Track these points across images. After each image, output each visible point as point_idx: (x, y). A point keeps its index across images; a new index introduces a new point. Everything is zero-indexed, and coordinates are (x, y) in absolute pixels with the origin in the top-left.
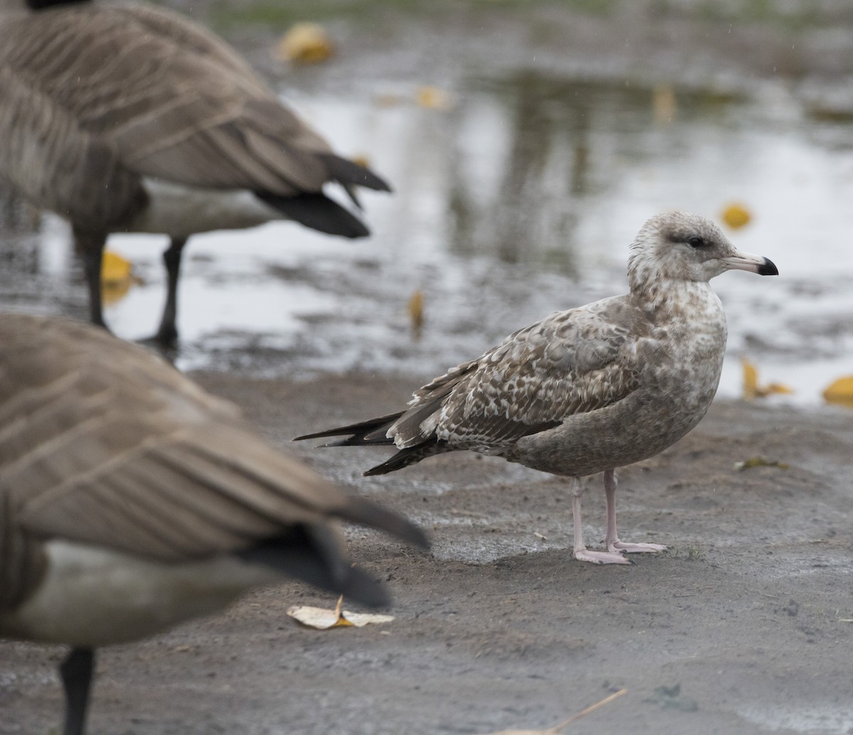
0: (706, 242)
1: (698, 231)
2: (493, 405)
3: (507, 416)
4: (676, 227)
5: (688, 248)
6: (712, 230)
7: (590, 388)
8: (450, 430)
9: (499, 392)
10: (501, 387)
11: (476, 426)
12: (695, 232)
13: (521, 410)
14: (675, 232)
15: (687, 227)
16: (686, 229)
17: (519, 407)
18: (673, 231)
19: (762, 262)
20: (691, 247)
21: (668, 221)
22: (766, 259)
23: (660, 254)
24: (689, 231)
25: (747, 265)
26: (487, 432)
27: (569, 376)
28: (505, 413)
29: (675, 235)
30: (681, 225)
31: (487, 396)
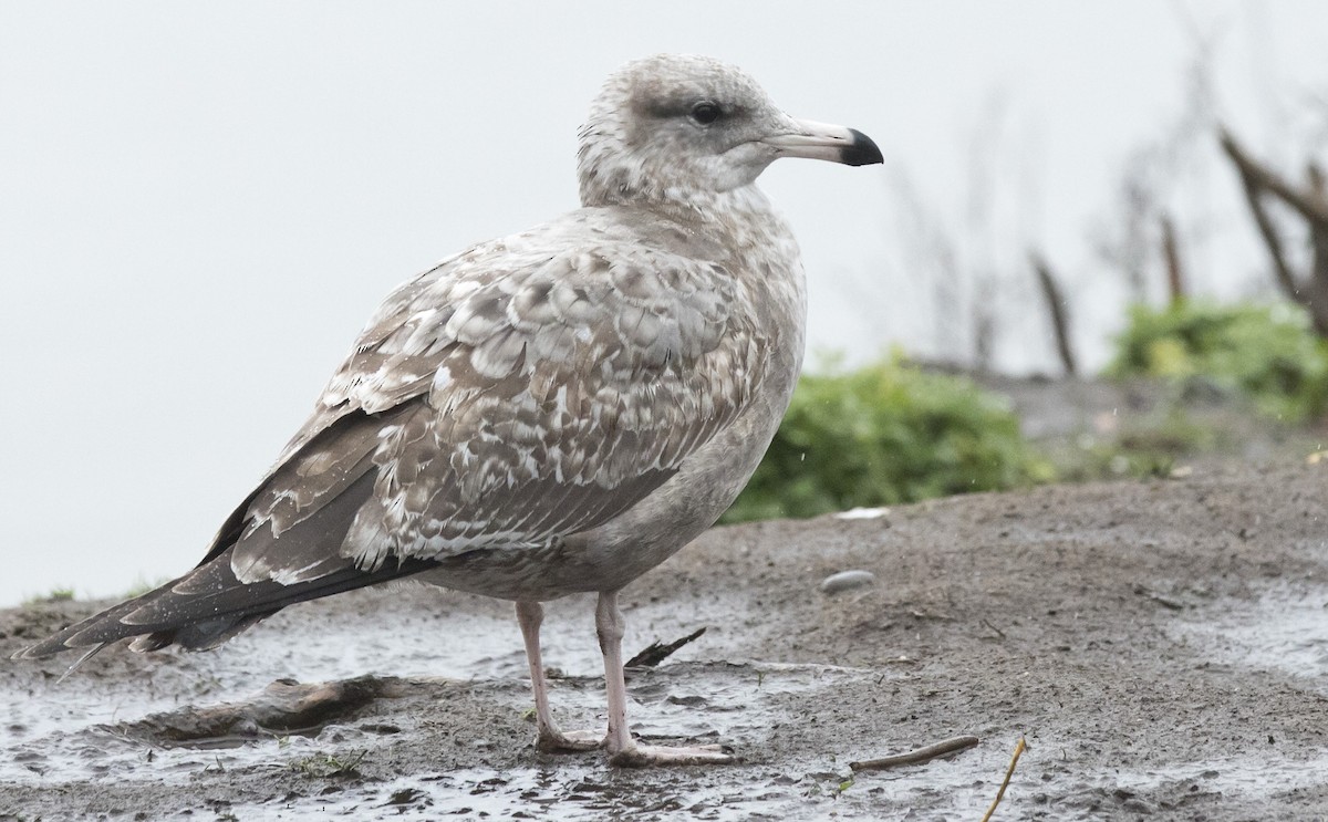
0: (728, 110)
1: (708, 88)
2: (529, 462)
3: (559, 478)
4: (662, 87)
5: (690, 125)
6: (736, 84)
7: (715, 388)
8: (429, 534)
9: (540, 433)
10: (544, 423)
11: (494, 513)
12: (703, 92)
13: (594, 458)
14: (662, 98)
15: (685, 83)
16: (683, 87)
17: (589, 454)
18: (657, 95)
19: (848, 139)
20: (697, 124)
21: (646, 77)
22: (855, 133)
23: (635, 143)
24: (691, 93)
25: (814, 148)
26: (520, 522)
27: (669, 372)
28: (554, 472)
29: (663, 103)
30: (671, 81)
31: (514, 446)
